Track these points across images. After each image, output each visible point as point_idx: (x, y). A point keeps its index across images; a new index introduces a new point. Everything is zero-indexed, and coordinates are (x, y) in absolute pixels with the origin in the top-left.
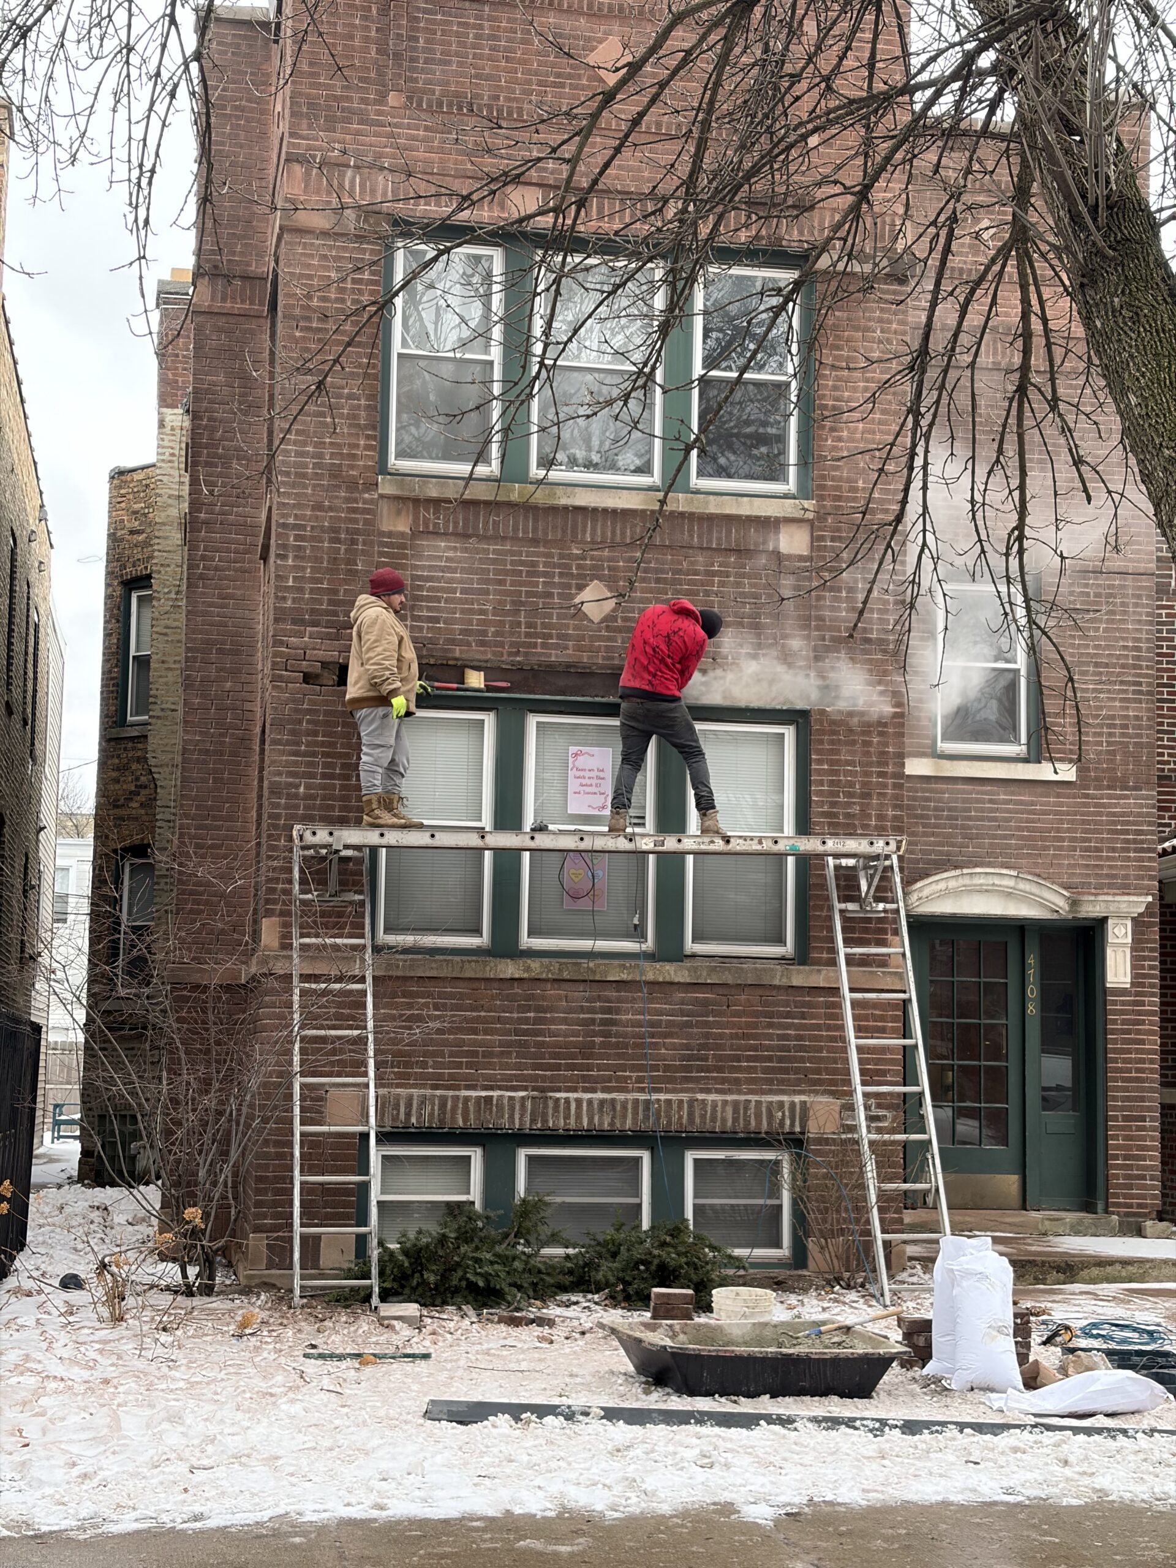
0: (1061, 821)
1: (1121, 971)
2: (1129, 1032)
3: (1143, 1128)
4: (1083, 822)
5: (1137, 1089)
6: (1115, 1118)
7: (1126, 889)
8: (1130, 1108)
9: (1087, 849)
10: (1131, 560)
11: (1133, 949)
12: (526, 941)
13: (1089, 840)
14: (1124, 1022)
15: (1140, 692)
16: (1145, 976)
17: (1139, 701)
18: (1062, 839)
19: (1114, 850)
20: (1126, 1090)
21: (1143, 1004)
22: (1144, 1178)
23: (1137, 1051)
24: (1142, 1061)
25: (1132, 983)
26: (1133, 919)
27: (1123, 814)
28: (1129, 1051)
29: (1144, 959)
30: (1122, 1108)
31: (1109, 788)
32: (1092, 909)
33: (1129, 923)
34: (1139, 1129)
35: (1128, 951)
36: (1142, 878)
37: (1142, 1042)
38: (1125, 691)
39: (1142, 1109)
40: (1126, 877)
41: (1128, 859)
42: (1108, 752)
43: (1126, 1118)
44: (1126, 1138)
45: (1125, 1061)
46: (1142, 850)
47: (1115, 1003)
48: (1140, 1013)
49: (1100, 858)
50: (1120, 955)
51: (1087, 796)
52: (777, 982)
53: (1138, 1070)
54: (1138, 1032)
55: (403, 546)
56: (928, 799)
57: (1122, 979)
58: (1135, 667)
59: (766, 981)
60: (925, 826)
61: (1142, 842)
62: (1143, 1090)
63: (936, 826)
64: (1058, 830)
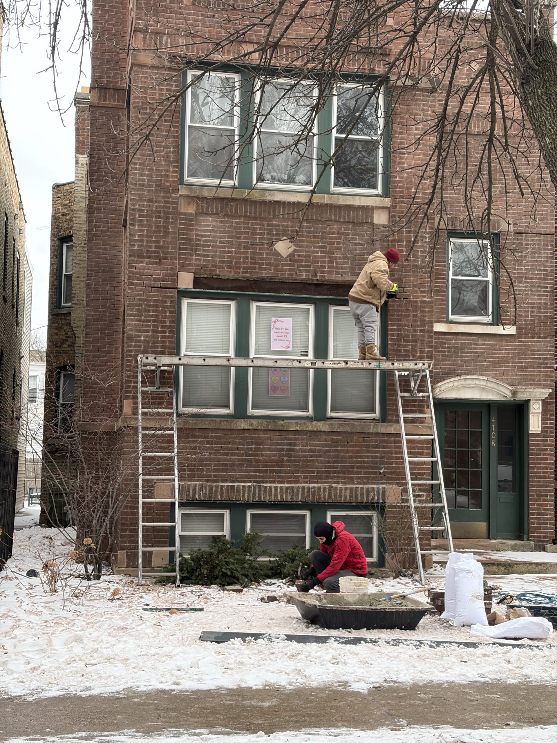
0: (509, 354)
1: (536, 425)
2: (539, 454)
3: (547, 500)
4: (519, 354)
5: (543, 482)
6: (533, 495)
7: (539, 386)
8: (540, 491)
9: (521, 367)
10: (543, 227)
11: (542, 415)
12: (251, 411)
13: (521, 363)
14: (538, 449)
15: (547, 291)
16: (548, 428)
17: (547, 296)
18: (508, 362)
19: (533, 367)
20: (538, 482)
21: (547, 441)
22: (546, 524)
23: (544, 464)
24: (546, 468)
25: (542, 431)
26: (542, 400)
27: (538, 350)
28: (540, 464)
29: (548, 419)
30: (536, 491)
31: (532, 337)
32: (522, 396)
33: (541, 402)
34: (544, 500)
35: (540, 416)
36: (547, 381)
37: (546, 459)
38: (540, 291)
39: (546, 491)
40: (540, 380)
41: (540, 372)
42: (531, 320)
43: (538, 496)
44: (538, 505)
45: (538, 468)
46: (547, 367)
47: (533, 440)
48: (545, 445)
49: (527, 371)
50: (536, 418)
51: (521, 341)
52: (371, 431)
53: (544, 473)
54: (544, 454)
55: (191, 220)
56: (445, 343)
57: (537, 429)
58: (544, 279)
59: (366, 430)
60: (443, 356)
61: (547, 363)
62: (546, 482)
63: (448, 356)
64: (507, 358)
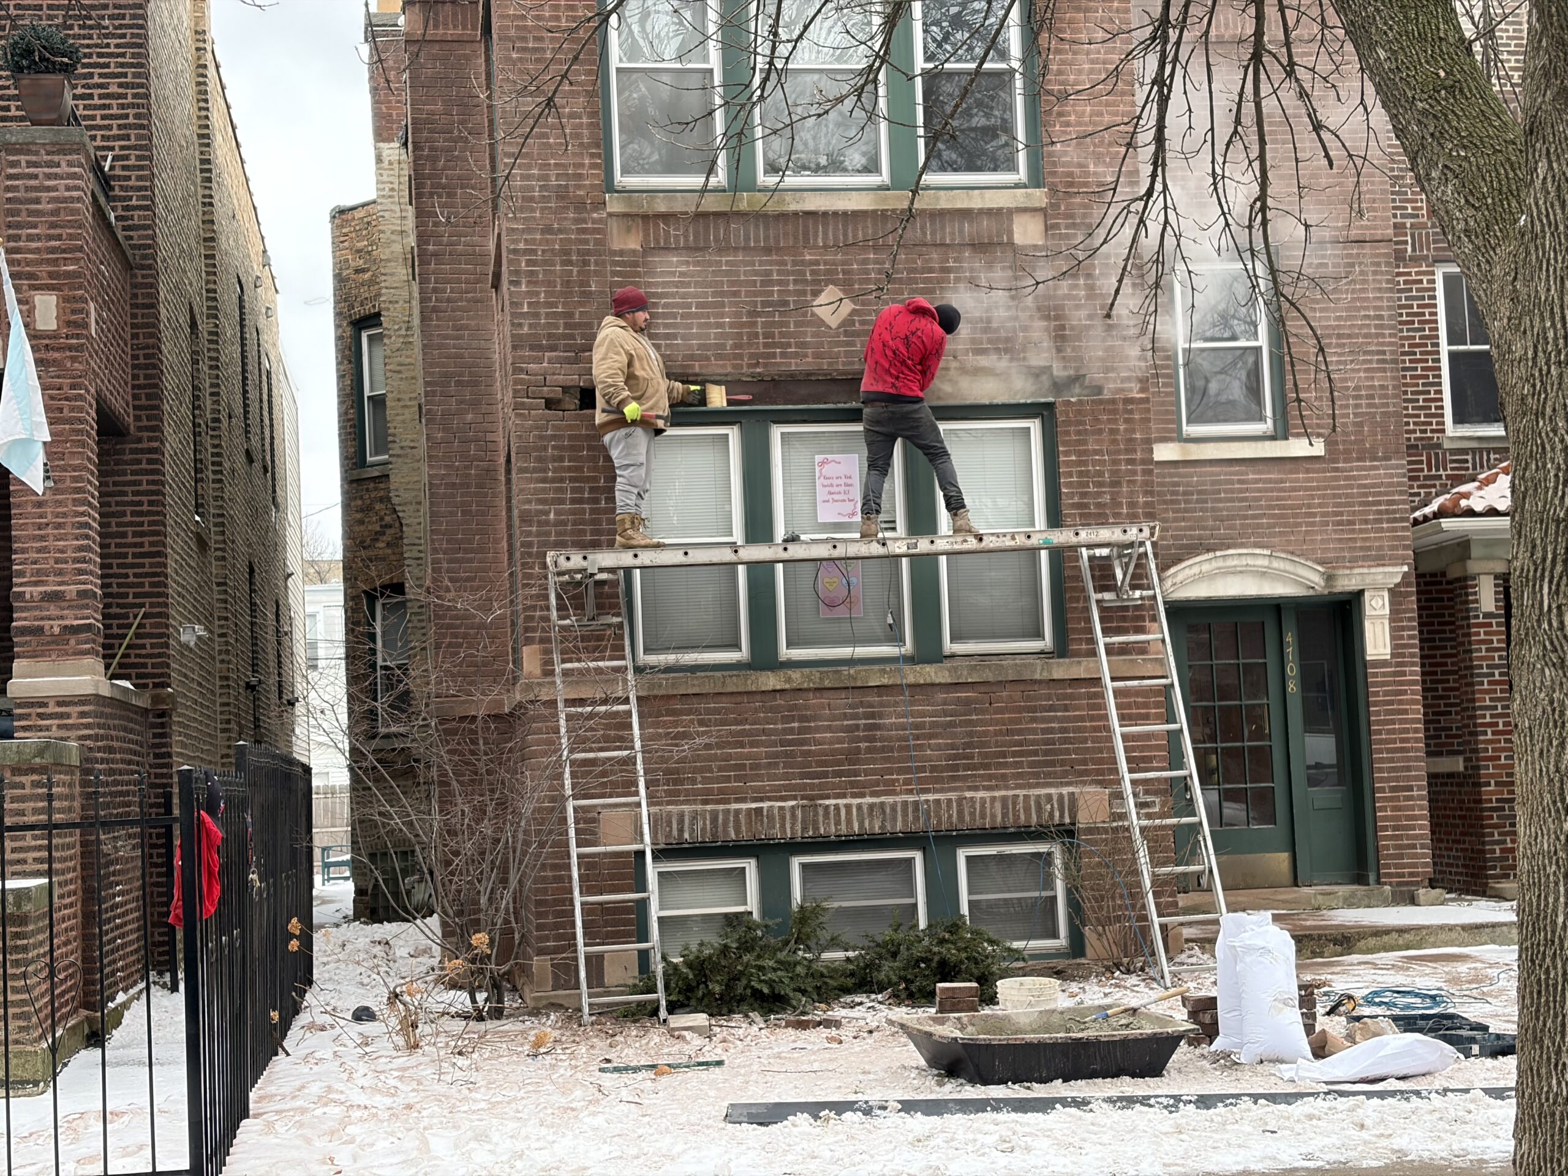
0: (1312, 497)
1: (1380, 643)
2: (1391, 703)
3: (1411, 798)
4: (1334, 496)
5: (1402, 760)
6: (1382, 790)
7: (1380, 560)
8: (1397, 779)
9: (1340, 523)
10: (1367, 228)
11: (1392, 620)
12: (785, 652)
13: (1341, 514)
14: (1386, 693)
15: (1384, 361)
16: (1404, 646)
17: (1384, 370)
18: (1314, 515)
19: (1366, 522)
20: (1391, 760)
21: (1404, 674)
22: (1414, 847)
23: (1401, 721)
24: (1407, 731)
25: (1393, 655)
26: (1390, 590)
27: (1374, 486)
28: (1393, 722)
29: (1403, 629)
30: (1388, 780)
31: (1359, 459)
32: (1347, 583)
33: (1386, 594)
34: (1407, 798)
35: (1387, 622)
36: (1396, 548)
37: (1405, 712)
38: (1370, 361)
39: (1408, 778)
40: (1381, 548)
41: (1382, 530)
42: (1355, 424)
43: (1393, 789)
44: (1395, 809)
45: (1389, 732)
46: (1395, 520)
47: (1375, 675)
48: (1401, 683)
49: (1353, 531)
50: (1379, 629)
51: (1337, 470)
52: (1037, 676)
53: (1403, 741)
54: (1401, 702)
55: (636, 264)
56: (1177, 484)
57: (1382, 651)
58: (1377, 335)
59: (1027, 676)
60: (1175, 511)
61: (1394, 512)
62: (1409, 759)
63: (1186, 510)
64: (1309, 506)
